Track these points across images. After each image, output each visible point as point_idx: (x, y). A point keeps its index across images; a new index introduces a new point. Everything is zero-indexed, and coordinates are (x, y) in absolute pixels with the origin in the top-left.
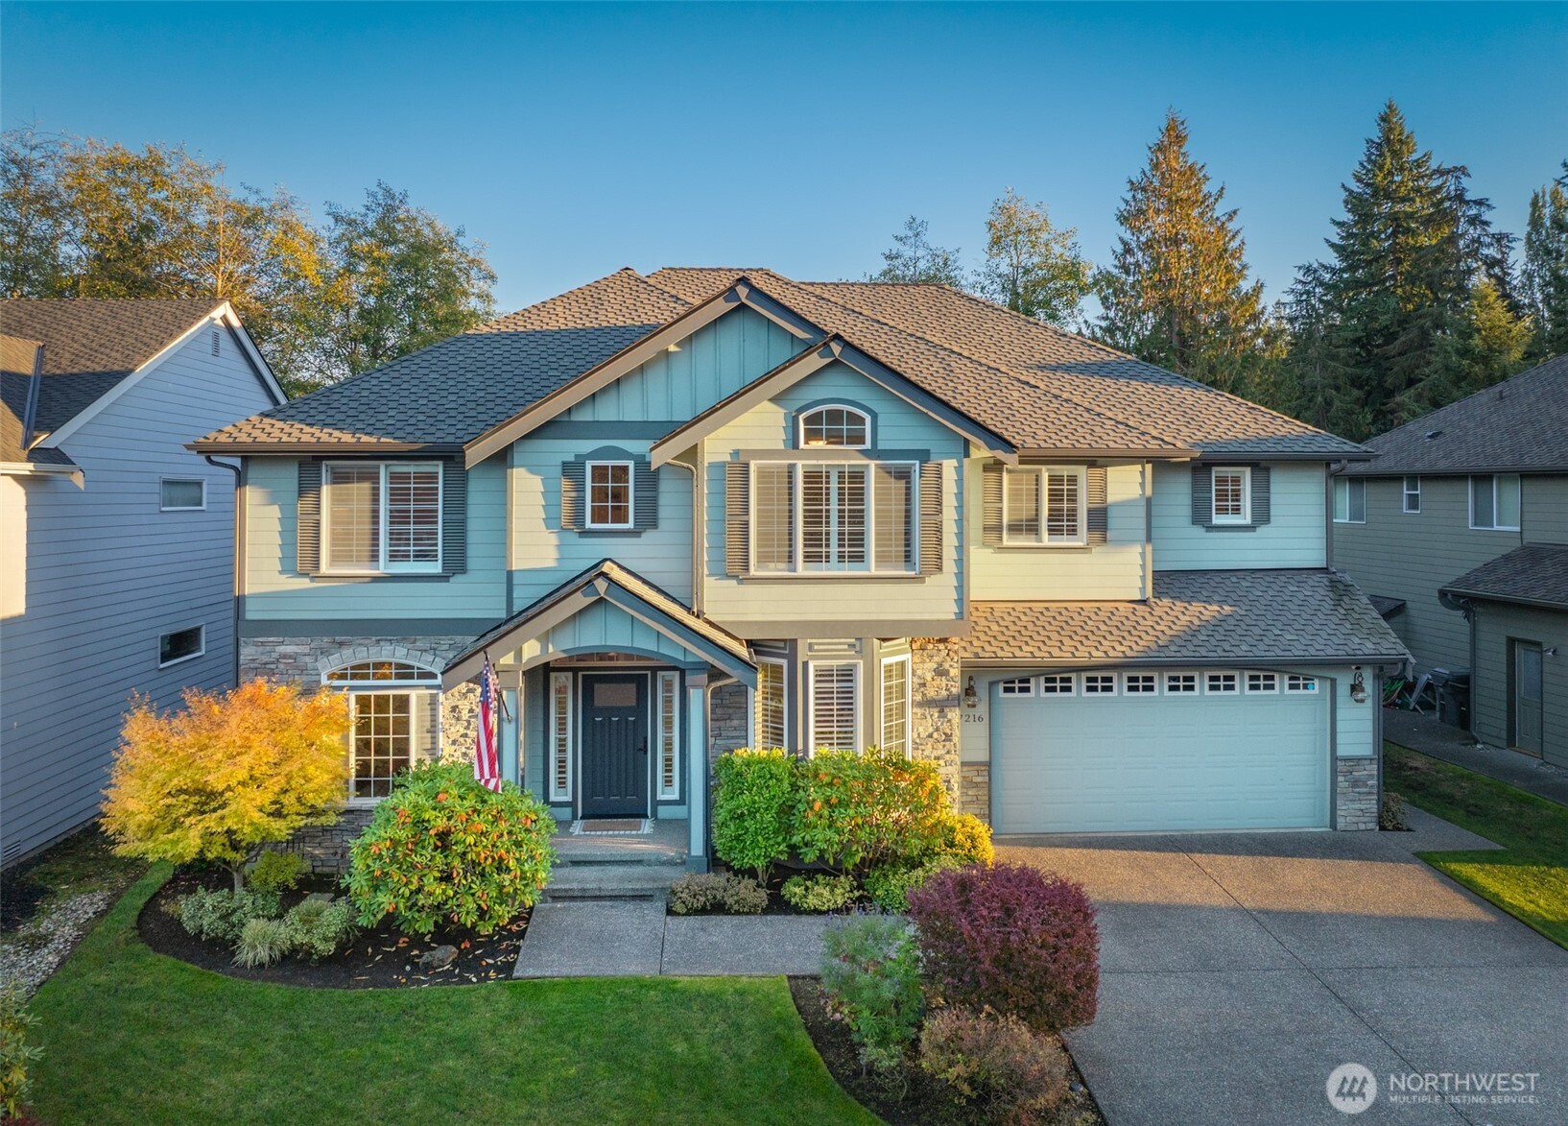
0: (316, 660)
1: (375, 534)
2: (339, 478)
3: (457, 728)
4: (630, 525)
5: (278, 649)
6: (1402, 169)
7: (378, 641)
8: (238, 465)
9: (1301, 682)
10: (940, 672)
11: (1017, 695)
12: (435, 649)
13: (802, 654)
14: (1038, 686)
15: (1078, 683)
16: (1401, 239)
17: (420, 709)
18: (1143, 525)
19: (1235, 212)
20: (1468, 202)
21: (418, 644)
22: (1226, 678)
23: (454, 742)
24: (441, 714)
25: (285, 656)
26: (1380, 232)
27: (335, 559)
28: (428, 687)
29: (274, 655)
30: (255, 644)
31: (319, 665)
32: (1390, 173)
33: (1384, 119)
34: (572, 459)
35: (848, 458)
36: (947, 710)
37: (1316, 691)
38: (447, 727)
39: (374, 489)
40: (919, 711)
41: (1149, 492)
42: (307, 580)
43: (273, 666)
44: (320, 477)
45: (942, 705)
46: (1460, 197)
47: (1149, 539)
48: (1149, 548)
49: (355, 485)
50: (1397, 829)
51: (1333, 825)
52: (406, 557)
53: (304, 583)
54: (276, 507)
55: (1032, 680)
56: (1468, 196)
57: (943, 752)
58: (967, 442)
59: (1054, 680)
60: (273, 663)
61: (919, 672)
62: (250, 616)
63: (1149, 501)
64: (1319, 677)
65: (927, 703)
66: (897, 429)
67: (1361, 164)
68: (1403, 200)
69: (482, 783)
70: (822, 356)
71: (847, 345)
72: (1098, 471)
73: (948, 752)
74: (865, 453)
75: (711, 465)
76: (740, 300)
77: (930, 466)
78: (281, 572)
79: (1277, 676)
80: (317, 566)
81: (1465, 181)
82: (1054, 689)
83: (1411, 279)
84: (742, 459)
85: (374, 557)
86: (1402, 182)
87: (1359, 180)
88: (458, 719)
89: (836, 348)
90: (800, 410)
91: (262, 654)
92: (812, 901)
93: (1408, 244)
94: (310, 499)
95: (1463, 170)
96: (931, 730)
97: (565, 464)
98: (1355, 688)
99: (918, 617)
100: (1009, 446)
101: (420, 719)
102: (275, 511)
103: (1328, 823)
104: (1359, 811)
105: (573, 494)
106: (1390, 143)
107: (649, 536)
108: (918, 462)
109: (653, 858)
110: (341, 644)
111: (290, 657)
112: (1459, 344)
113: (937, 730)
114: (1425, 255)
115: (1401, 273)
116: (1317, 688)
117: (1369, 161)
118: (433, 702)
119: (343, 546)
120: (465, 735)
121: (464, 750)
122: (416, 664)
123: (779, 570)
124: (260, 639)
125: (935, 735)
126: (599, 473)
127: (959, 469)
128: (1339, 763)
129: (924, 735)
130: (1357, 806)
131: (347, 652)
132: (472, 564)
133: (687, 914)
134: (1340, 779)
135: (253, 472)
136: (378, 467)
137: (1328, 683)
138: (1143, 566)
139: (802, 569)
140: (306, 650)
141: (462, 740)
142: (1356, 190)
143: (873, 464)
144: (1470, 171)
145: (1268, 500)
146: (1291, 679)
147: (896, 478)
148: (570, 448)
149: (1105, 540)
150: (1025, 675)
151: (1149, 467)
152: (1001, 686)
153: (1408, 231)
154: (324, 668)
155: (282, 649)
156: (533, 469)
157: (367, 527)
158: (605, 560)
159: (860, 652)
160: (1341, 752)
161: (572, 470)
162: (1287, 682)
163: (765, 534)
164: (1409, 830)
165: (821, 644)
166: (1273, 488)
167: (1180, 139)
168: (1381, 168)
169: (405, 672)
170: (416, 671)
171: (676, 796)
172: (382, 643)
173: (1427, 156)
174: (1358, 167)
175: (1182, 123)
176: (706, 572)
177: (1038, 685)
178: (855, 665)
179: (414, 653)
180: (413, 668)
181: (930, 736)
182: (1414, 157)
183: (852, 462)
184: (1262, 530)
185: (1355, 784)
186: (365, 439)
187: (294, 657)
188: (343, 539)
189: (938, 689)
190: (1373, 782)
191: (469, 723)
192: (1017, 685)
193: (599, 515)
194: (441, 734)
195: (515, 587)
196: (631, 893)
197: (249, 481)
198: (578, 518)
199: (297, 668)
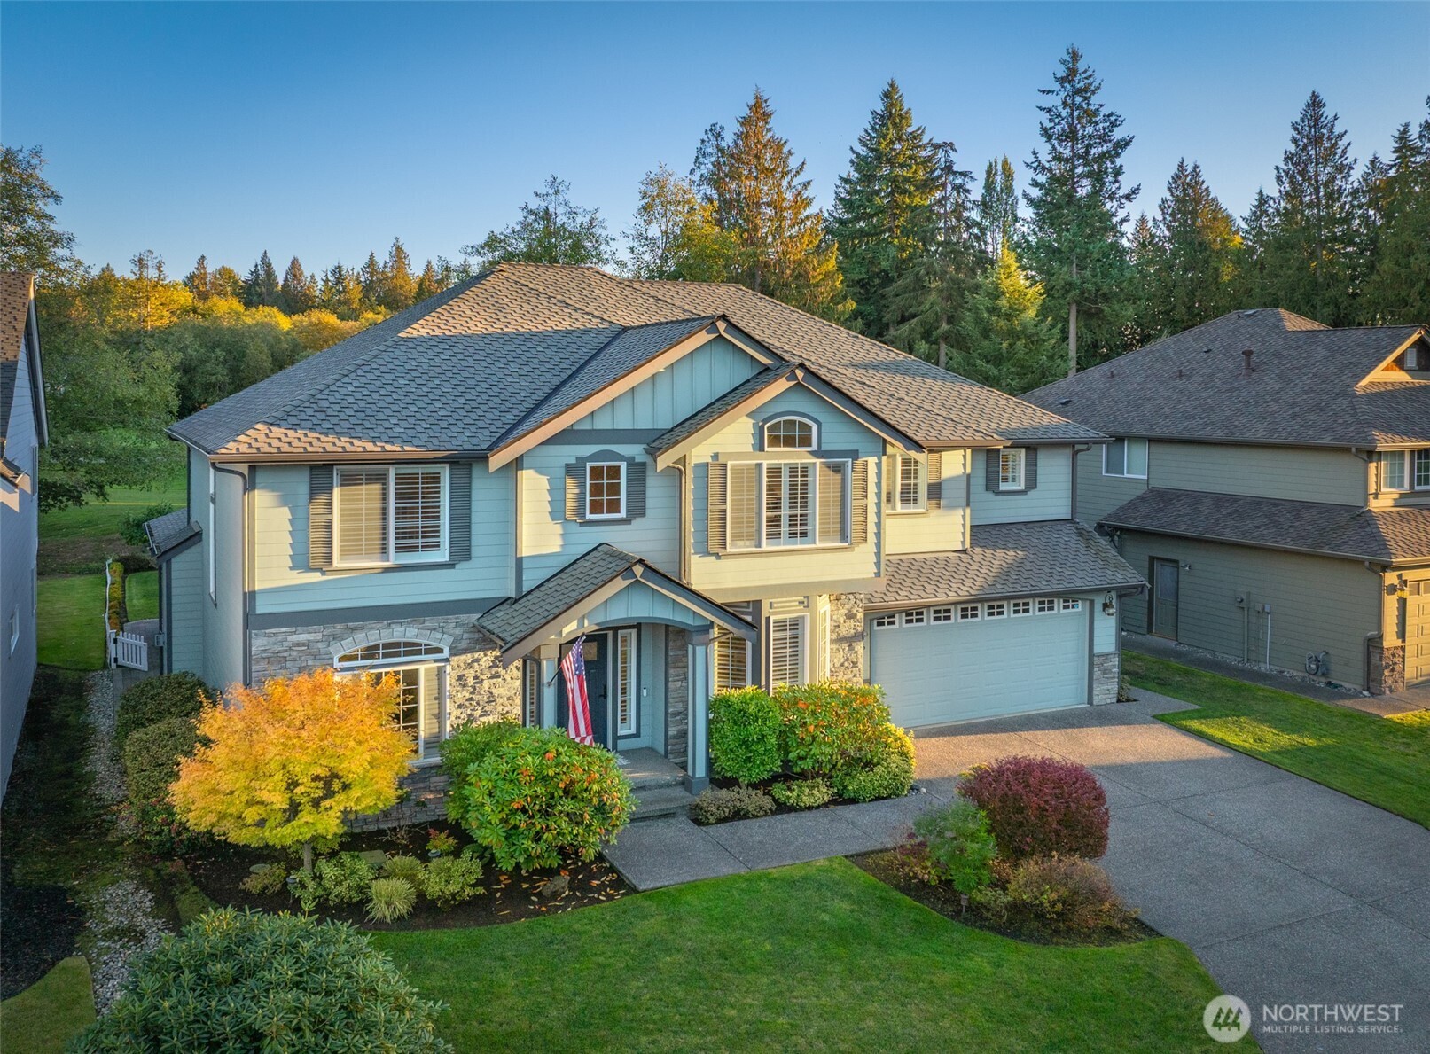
0: (329, 646)
1: (384, 529)
2: (347, 481)
3: (464, 693)
4: (623, 514)
5: (290, 638)
6: (900, 139)
7: (389, 625)
8: (246, 473)
9: (1071, 603)
10: (850, 616)
11: (886, 627)
12: (443, 628)
13: (765, 612)
14: (900, 620)
15: (928, 616)
16: (898, 198)
17: (427, 680)
18: (964, 495)
19: (809, 183)
20: (955, 173)
21: (427, 624)
22: (1025, 604)
23: (460, 706)
24: (448, 683)
25: (298, 645)
26: (880, 190)
27: (345, 552)
28: (435, 661)
29: (286, 644)
30: (266, 635)
31: (331, 649)
32: (892, 142)
33: (887, 95)
34: (574, 461)
35: (798, 456)
36: (854, 644)
37: (1080, 609)
38: (454, 693)
39: (384, 489)
40: (835, 647)
41: (968, 470)
42: (319, 574)
43: (286, 654)
44: (332, 480)
45: (850, 640)
46: (948, 169)
47: (968, 505)
48: (968, 511)
49: (364, 487)
50: (1128, 701)
51: (1090, 701)
52: (413, 548)
53: (316, 577)
54: (286, 509)
55: (897, 616)
56: (955, 168)
57: (851, 676)
58: (885, 441)
59: (911, 614)
60: (286, 651)
61: (835, 617)
62: (260, 610)
63: (969, 476)
64: (1082, 599)
65: (840, 640)
66: (836, 435)
67: (866, 131)
68: (902, 166)
69: (578, 740)
70: (788, 379)
71: (808, 371)
72: (937, 455)
73: (855, 676)
74: (814, 454)
75: (697, 466)
76: (719, 331)
77: (860, 461)
78: (291, 568)
79: (1056, 600)
80: (330, 561)
81: (953, 156)
82: (911, 621)
83: (906, 233)
84: (721, 460)
85: (384, 549)
86: (901, 151)
87: (865, 145)
88: (464, 686)
89: (800, 374)
90: (766, 421)
91: (275, 644)
92: (807, 800)
93: (904, 203)
94: (321, 501)
95: (951, 145)
96: (842, 660)
97: (568, 466)
98: (1105, 606)
99: (850, 577)
100: (919, 447)
101: (428, 689)
102: (285, 513)
103: (1086, 701)
104: (1106, 692)
105: (577, 491)
106: (891, 117)
107: (638, 523)
108: (850, 460)
109: (653, 783)
110: (353, 629)
111: (304, 645)
112: (989, 303)
113: (847, 660)
114: (919, 215)
115: (897, 227)
116: (1080, 607)
117: (873, 129)
118: (440, 673)
119: (354, 540)
120: (471, 699)
121: (469, 712)
122: (424, 641)
123: (745, 547)
124: (273, 631)
125: (846, 664)
126: (596, 473)
127: (879, 465)
128: (1095, 658)
129: (837, 665)
130: (1106, 687)
131: (359, 636)
132: (475, 551)
133: (716, 823)
134: (1096, 669)
135: (261, 477)
136: (388, 470)
137: (1088, 603)
138: (964, 525)
139: (766, 546)
140: (318, 636)
141: (467, 703)
142: (862, 153)
143: (818, 461)
144: (956, 147)
145: (1036, 471)
146: (1064, 601)
147: (834, 471)
148: (571, 453)
149: (939, 507)
150: (890, 613)
151: (969, 451)
152: (875, 622)
153: (905, 192)
154: (336, 652)
155: (295, 638)
156: (540, 471)
157: (378, 524)
158: (601, 544)
159: (808, 607)
160: (1097, 650)
161: (573, 470)
162: (1062, 604)
163: (737, 518)
164: (1135, 700)
165: (779, 602)
166: (1040, 462)
167: (766, 116)
168: (885, 137)
169: (413, 649)
170: (423, 648)
171: (633, 731)
172: (393, 626)
173: (922, 130)
174: (863, 134)
175: (766, 101)
176: (692, 551)
177: (900, 618)
178: (803, 617)
179: (424, 632)
180: (421, 645)
181: (842, 665)
182: (910, 130)
183: (804, 461)
184: (1032, 494)
185: (1105, 671)
186: (388, 447)
187: (307, 644)
188: (354, 535)
189: (848, 628)
190: (1116, 670)
191: (474, 688)
192: (886, 620)
193: (596, 508)
194: (448, 700)
195: (524, 571)
196: (659, 813)
197: (258, 486)
198: (580, 512)
199: (310, 654)
